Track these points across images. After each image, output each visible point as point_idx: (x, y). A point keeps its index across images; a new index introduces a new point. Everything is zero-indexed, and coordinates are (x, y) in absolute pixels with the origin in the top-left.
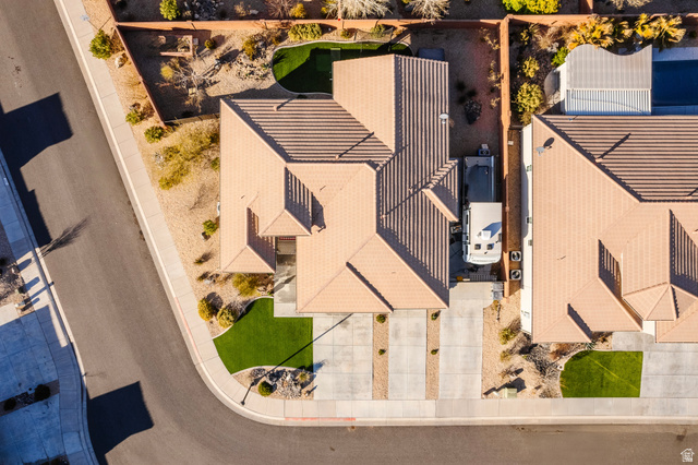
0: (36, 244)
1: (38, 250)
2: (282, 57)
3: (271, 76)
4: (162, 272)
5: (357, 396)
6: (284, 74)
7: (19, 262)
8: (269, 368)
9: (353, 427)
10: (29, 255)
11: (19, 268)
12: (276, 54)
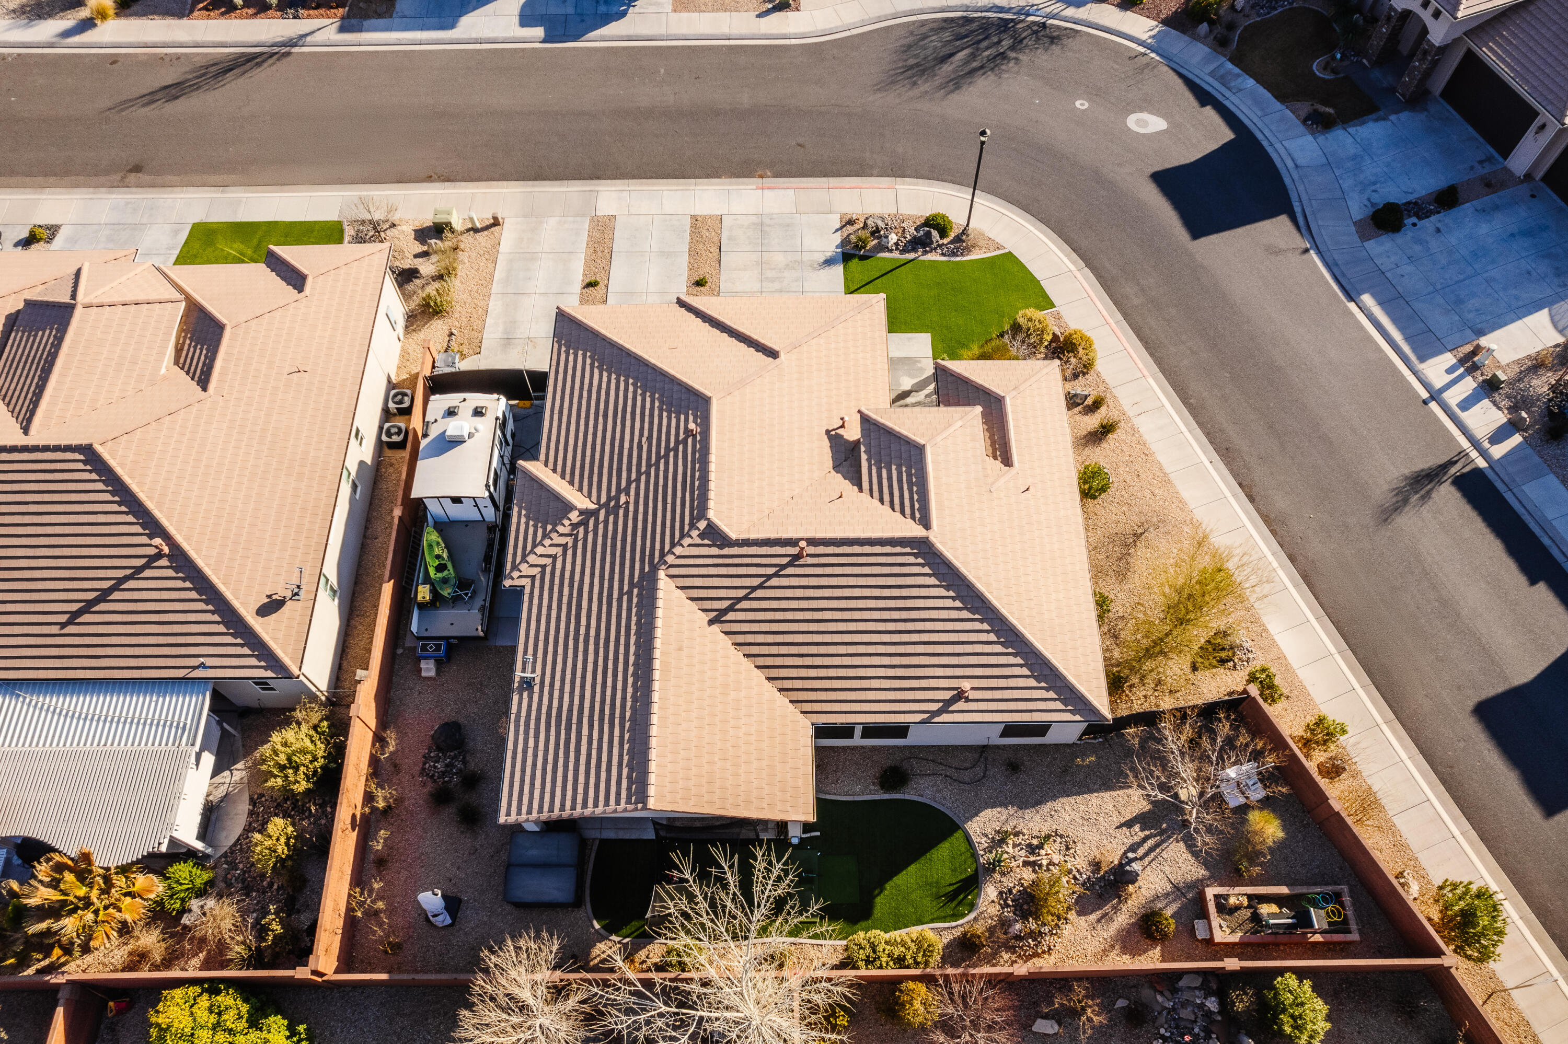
0: (1491, 475)
1: (1482, 463)
2: (952, 896)
3: (981, 843)
4: (1187, 425)
5: (753, 219)
6: (943, 851)
7: (1517, 439)
8: (931, 257)
9: (761, 177)
10: (1498, 451)
11: (1513, 426)
12: (972, 906)
